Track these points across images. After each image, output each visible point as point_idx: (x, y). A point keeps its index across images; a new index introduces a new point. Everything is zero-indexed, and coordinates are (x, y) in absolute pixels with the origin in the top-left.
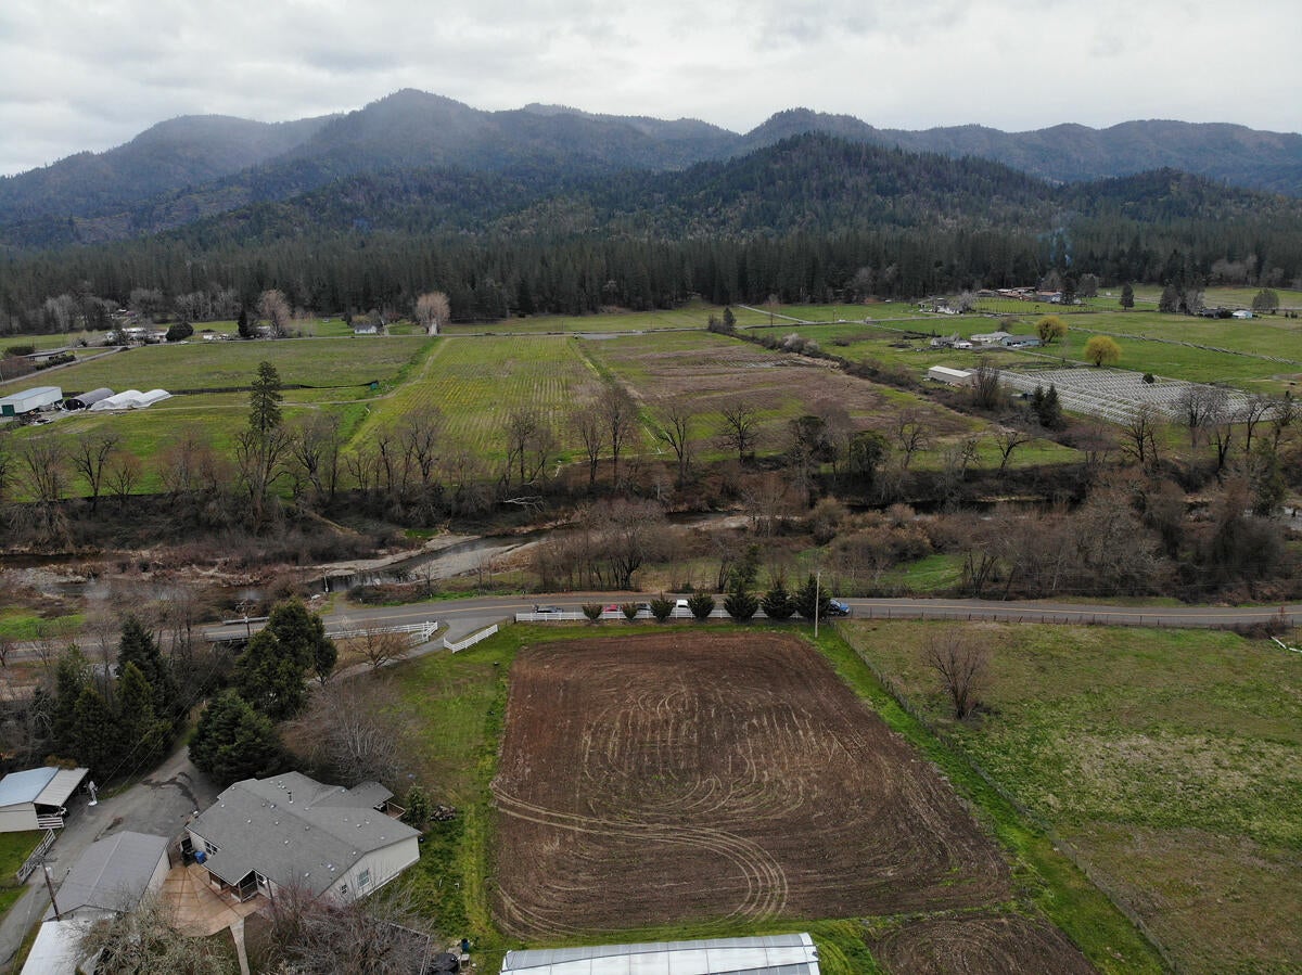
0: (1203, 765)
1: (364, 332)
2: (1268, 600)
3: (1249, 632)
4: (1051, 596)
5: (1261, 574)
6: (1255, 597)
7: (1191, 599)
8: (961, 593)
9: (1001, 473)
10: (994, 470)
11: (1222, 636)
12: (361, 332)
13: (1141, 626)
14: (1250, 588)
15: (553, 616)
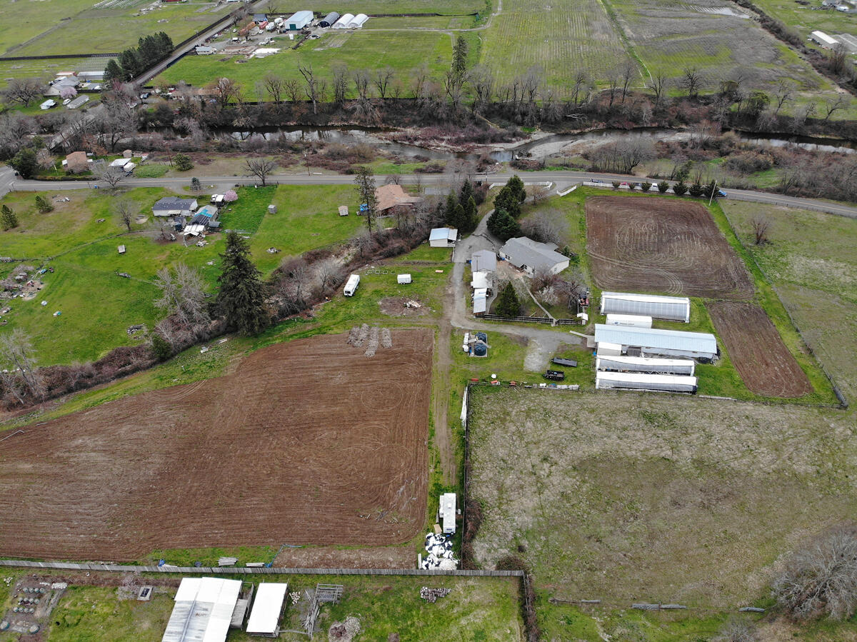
4: (817, 197)
8: (777, 191)
9: (825, 123)
10: (821, 120)
15: (599, 184)
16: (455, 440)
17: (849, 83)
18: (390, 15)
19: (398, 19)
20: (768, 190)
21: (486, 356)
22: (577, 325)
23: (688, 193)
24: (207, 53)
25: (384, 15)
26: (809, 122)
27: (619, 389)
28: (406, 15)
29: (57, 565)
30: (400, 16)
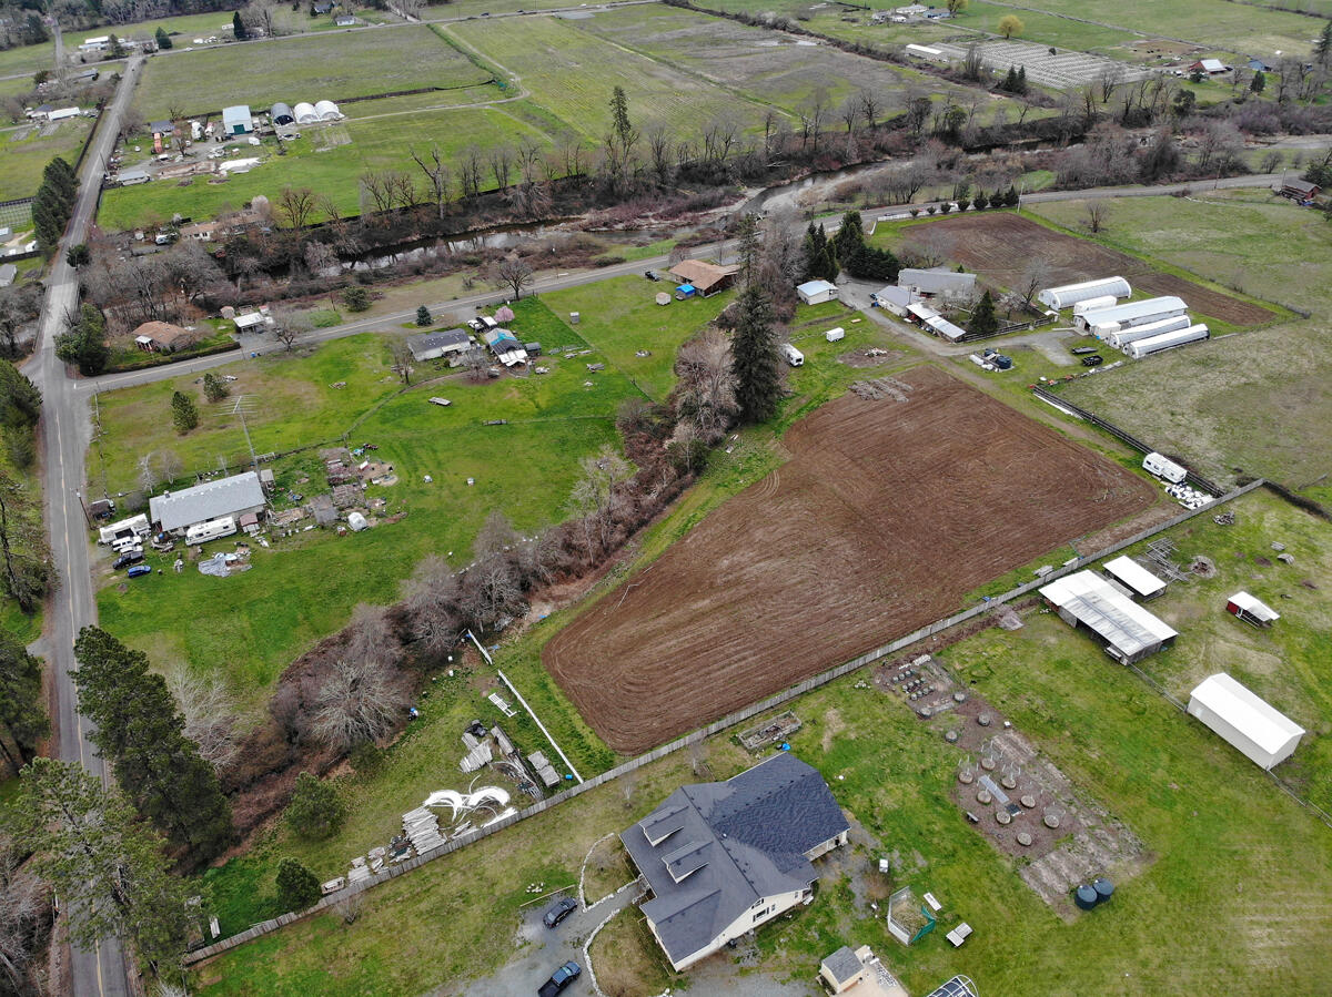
0: (1184, 235)
1: (347, 23)
2: (1177, 182)
3: (1176, 195)
4: (1093, 187)
5: (1173, 170)
6: (1172, 181)
7: (1147, 184)
8: (1056, 189)
9: (1019, 126)
10: (1015, 124)
11: (1167, 197)
12: (343, 23)
13: (1137, 196)
14: (1169, 177)
15: (895, 217)
16: (1087, 428)
17: (997, 87)
18: (366, 98)
19: (383, 101)
20: (1042, 191)
21: (1012, 367)
22: (1051, 324)
23: (989, 206)
24: (139, 181)
25: (358, 99)
26: (1007, 128)
27: (1155, 353)
28: (391, 95)
29: (897, 645)
30: (383, 96)
